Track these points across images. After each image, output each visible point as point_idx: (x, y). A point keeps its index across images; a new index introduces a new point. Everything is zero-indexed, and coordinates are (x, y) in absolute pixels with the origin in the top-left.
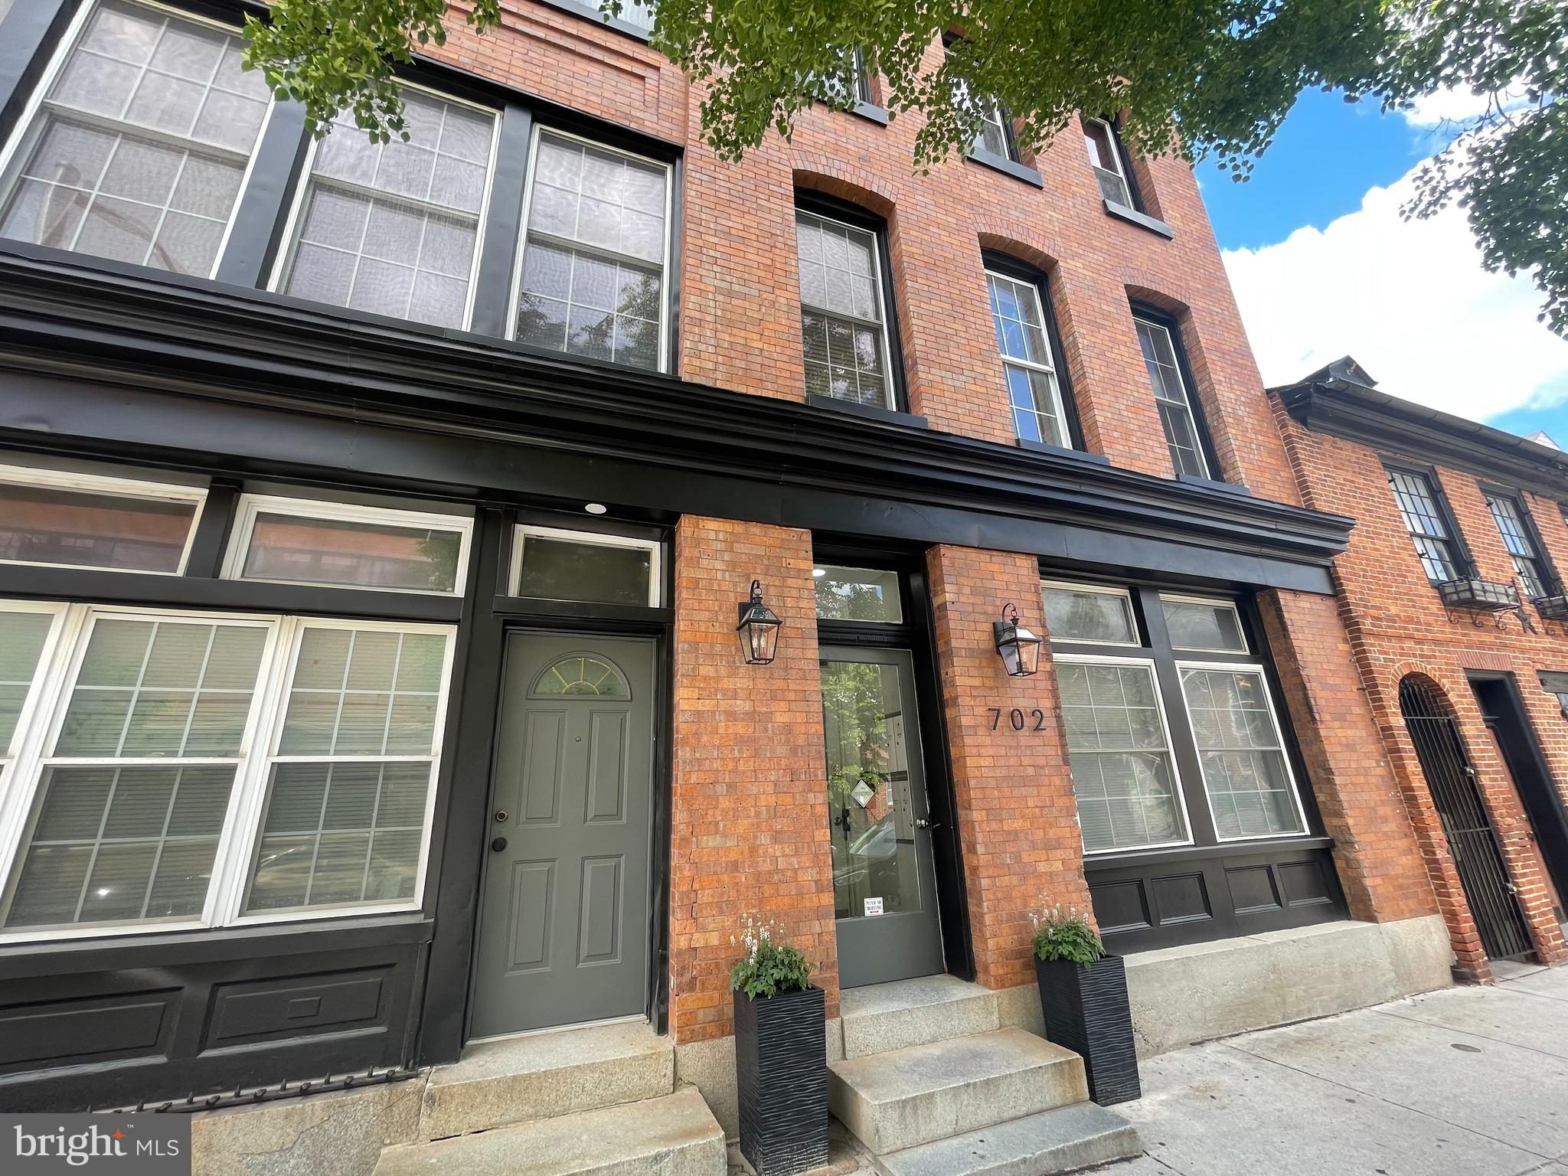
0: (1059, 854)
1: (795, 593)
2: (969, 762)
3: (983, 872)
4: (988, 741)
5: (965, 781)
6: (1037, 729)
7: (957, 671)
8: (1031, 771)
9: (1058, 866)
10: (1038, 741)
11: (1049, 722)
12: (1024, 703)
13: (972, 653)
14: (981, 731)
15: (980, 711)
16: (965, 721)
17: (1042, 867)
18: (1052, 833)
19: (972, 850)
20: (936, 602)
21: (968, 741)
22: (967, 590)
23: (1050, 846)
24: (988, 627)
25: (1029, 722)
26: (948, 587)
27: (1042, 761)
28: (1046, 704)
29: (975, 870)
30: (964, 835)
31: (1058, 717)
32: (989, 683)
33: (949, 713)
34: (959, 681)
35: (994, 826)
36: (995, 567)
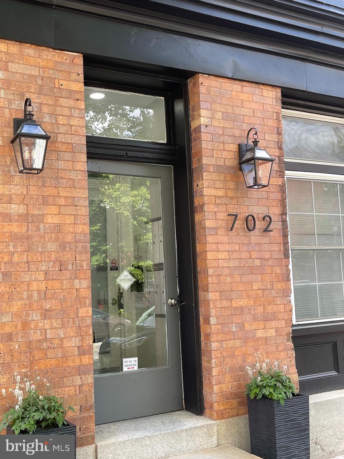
0: (273, 324)
1: (66, 112)
2: (209, 255)
3: (214, 338)
4: (226, 239)
5: (206, 271)
6: (266, 230)
7: (205, 183)
8: (258, 262)
9: (272, 332)
10: (265, 240)
11: (276, 225)
12: (258, 211)
13: (219, 169)
14: (221, 232)
15: (222, 216)
16: (208, 224)
17: (260, 334)
18: (270, 309)
19: (207, 321)
20: (194, 125)
21: (210, 239)
22: (219, 115)
23: (267, 318)
24: (234, 148)
25: (260, 225)
26: (203, 112)
27: (267, 255)
28: (275, 211)
29: (208, 336)
30: (202, 310)
31: (284, 222)
32: (230, 194)
33: (197, 217)
34: (206, 192)
35: (225, 304)
36: (244, 97)
